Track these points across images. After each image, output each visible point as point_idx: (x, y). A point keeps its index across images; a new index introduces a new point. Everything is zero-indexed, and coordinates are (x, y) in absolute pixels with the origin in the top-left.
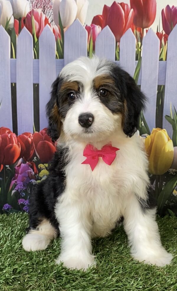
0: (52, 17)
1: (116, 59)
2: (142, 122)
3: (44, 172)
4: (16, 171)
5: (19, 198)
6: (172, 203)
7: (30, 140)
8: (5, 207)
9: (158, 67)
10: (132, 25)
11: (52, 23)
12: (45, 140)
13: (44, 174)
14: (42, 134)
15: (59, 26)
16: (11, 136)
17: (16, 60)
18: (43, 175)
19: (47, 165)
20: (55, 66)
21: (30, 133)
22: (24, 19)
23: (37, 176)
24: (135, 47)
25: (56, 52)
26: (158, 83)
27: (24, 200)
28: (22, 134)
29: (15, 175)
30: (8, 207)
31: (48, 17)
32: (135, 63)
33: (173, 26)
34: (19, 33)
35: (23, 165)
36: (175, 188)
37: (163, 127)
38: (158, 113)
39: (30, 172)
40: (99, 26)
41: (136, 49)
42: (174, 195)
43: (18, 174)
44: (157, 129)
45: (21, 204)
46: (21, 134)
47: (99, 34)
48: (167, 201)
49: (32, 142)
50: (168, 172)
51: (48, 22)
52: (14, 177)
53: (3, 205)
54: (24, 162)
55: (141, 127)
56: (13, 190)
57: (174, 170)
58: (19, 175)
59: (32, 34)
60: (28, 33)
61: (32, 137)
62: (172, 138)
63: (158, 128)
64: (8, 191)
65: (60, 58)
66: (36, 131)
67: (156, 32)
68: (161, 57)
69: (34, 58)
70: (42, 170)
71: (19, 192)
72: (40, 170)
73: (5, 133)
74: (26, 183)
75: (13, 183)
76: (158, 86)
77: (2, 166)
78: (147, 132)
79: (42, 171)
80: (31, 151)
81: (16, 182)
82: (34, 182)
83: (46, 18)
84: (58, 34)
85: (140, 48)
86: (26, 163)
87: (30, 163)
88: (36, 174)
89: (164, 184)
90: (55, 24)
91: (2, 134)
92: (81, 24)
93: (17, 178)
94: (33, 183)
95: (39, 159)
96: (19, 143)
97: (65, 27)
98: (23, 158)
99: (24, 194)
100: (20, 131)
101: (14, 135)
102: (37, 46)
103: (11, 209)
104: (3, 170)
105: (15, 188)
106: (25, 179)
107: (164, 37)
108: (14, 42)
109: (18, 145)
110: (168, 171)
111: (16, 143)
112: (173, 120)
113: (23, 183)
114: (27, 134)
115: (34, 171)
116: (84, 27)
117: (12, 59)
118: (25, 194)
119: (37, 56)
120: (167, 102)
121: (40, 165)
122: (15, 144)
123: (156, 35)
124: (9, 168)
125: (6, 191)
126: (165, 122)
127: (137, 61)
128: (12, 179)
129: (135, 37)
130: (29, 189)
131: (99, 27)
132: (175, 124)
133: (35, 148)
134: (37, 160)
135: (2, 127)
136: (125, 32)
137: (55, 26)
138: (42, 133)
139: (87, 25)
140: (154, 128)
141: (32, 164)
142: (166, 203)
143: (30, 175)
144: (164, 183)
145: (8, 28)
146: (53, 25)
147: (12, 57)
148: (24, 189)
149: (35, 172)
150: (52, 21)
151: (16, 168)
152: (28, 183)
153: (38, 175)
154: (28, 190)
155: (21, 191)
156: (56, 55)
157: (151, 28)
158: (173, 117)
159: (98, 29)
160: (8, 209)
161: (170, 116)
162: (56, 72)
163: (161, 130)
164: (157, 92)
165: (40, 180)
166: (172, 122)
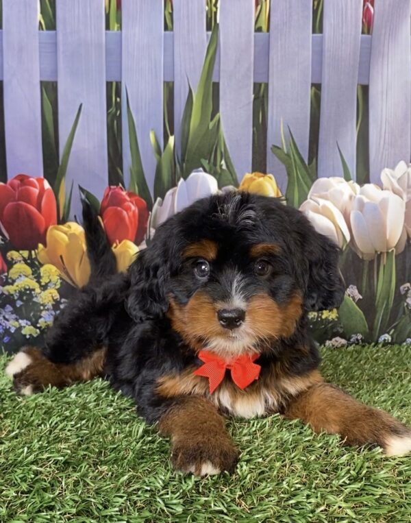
1: (166, 28)
2: (223, 162)
3: (19, 269)
9: (253, 45)
12: (19, 200)
13: (21, 272)
14: (12, 187)
18: (18, 274)
19: (25, 254)
20: (37, 44)
23: (5, 276)
24: (205, 3)
25: (39, 17)
26: (254, 78)
32: (205, 37)
37: (268, 170)
38: (256, 142)
41: (207, 8)
44: (255, 175)
55: (219, 170)
62: (285, 193)
63: (257, 173)
65: (48, 28)
68: (258, 25)
70: (16, 263)
72: (10, 264)
76: (255, 84)
78: (233, 182)
79: (15, 266)
85: (215, 5)
88: (2, 272)
95: (7, 241)
112: (288, 155)
120: (275, 118)
121: (11, 254)
126: (271, 159)
127: (210, 33)
132: (291, 164)
134: (2, 242)
138: (12, 185)
140: (249, 173)
149: (0, 268)
153: (6, 274)
156: (40, 23)
158: (288, 149)
161: (280, 146)
162: (40, 56)
163: (263, 176)
164: (253, 96)
165: (11, 286)
166: (286, 159)
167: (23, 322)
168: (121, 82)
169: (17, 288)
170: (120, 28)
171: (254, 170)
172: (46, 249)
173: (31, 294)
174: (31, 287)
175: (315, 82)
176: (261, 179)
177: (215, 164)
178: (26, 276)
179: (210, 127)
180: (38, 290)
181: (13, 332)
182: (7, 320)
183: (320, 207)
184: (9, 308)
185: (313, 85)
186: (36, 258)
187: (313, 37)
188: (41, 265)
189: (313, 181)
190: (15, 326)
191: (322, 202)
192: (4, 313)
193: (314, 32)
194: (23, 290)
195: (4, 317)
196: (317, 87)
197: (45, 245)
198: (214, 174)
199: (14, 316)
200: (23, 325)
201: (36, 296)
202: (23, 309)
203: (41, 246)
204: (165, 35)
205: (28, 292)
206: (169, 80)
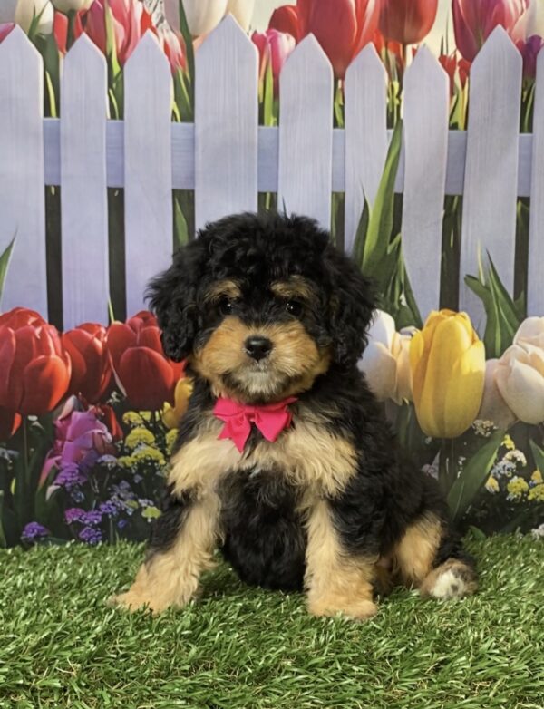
0: (161, 8)
1: (335, 124)
2: (403, 297)
3: (140, 434)
4: (57, 432)
5: (69, 507)
6: (483, 512)
7: (99, 343)
8: (28, 532)
9: (446, 146)
10: (375, 35)
11: (160, 26)
12: (140, 345)
13: (140, 440)
14: (132, 327)
15: (180, 34)
16: (42, 333)
17: (59, 122)
18: (137, 441)
19: (147, 415)
20: (170, 140)
21: (99, 326)
22: (82, 14)
23: (121, 444)
24: (385, 93)
25: (173, 105)
26: (446, 189)
27: (83, 511)
28: (77, 328)
29: (56, 443)
30: (36, 531)
31: (149, 10)
32: (386, 136)
33: (482, 40)
34: (68, 49)
35: (77, 415)
36: (493, 472)
37: (460, 306)
38: (445, 270)
39: (100, 434)
40: (288, 34)
41: (388, 100)
42: (488, 491)
43: (63, 439)
44: (444, 313)
45: (73, 522)
46: (73, 329)
47: (288, 56)
48: (470, 507)
49: (105, 351)
50: (471, 430)
51: (151, 23)
52: (52, 450)
53: (24, 526)
54: (81, 406)
55: (397, 307)
56: (51, 484)
57: (487, 423)
58: (67, 443)
59: (105, 53)
60: (95, 51)
61: (105, 335)
62: (482, 336)
63: (446, 311)
64: (36, 489)
65: (183, 120)
66: (116, 319)
67: (438, 54)
68: (452, 123)
69: (109, 116)
70: (134, 427)
71: (68, 490)
72: (127, 429)
73: (26, 324)
74: (88, 467)
75: (52, 466)
76: (447, 197)
77: (18, 418)
78: (415, 322)
79: (133, 432)
80: (103, 377)
81: (58, 462)
82: (112, 462)
83: (144, 13)
84: (179, 56)
85: (399, 96)
86: (86, 409)
87: (99, 410)
88: (116, 439)
89: (461, 463)
90: (169, 28)
91: (17, 328)
92: (242, 29)
93: (61, 451)
94: (109, 465)
95: (124, 399)
96: (67, 354)
97: (196, 37)
98: (77, 395)
99: (83, 496)
100: (71, 320)
101: (53, 331)
102: (117, 85)
103: (46, 536)
104: (20, 428)
105: (55, 478)
106: (82, 456)
107: (459, 66)
108: (52, 71)
109: (64, 358)
110: (471, 428)
111: (57, 354)
112: (487, 287)
113: (77, 466)
114: (90, 327)
115: (110, 430)
116: (249, 38)
117: (48, 119)
118: (85, 496)
119: (117, 112)
120: (470, 241)
121: (129, 416)
122: (53, 356)
123: (439, 64)
124: (37, 424)
125: (31, 488)
126: (465, 293)
127: (392, 131)
128: (48, 454)
129: (384, 68)
130: (96, 483)
131: (288, 38)
132: (492, 300)
133: (112, 367)
134: (118, 401)
135: (18, 309)
136: (357, 54)
137: (171, 33)
138: (132, 325)
139: (255, 32)
140: (436, 310)
141: (104, 410)
142: (467, 512)
143: (99, 443)
144: (463, 459)
145: (36, 33)
146: (163, 31)
147: (47, 113)
148: (81, 483)
149: (114, 433)
150: (161, 21)
151: (58, 423)
152: (91, 465)
153: (121, 442)
154: (94, 484)
155: (72, 487)
156: (173, 112)
157: (425, 45)
158: (487, 281)
159: (286, 42)
160: (37, 537)
161: (476, 276)
162: (173, 156)
163: (454, 315)
164: (442, 213)
165: (128, 457)
166: (483, 292)
167: (143, 502)
168: (277, 194)
169: (135, 459)
170: (278, 123)
171: (442, 307)
172: (174, 410)
173: (153, 466)
174: (153, 458)
175: (522, 194)
176: (452, 318)
177: (392, 299)
178: (148, 445)
179: (389, 251)
180: (162, 462)
181: (130, 514)
182: (123, 499)
183: (529, 355)
184: (125, 484)
185: (519, 199)
186: (161, 421)
187: (520, 138)
188: (167, 430)
189: (521, 321)
190: (133, 508)
191: (531, 349)
192: (118, 491)
193: (521, 131)
194: (143, 462)
195: (119, 496)
196: (525, 201)
197: (172, 403)
198: (391, 312)
199: (131, 494)
200: (144, 505)
201: (160, 469)
202: (143, 485)
203: (167, 405)
204: (334, 134)
205: (150, 464)
206: (338, 190)
